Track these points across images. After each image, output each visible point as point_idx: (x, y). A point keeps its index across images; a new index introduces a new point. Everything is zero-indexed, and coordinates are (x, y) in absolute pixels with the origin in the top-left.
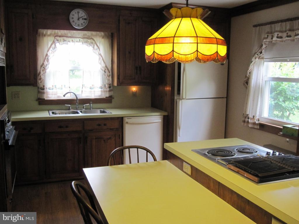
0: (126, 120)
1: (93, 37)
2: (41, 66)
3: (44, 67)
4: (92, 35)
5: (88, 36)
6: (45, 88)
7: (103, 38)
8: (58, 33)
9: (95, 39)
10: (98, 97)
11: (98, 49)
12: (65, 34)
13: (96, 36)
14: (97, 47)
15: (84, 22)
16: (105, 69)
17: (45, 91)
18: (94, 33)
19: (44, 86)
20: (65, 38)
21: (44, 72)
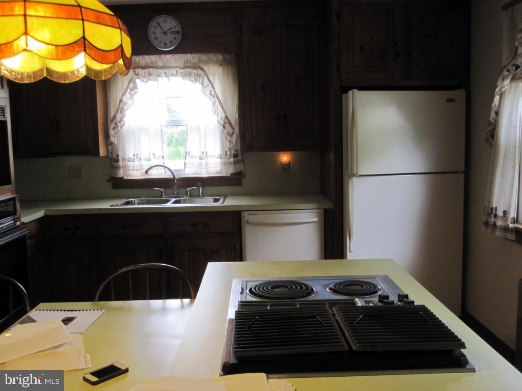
0: (246, 216)
1: (201, 65)
2: (112, 121)
3: (116, 123)
4: (200, 61)
5: (194, 63)
6: (120, 158)
7: (221, 65)
8: (139, 62)
9: (206, 68)
10: (217, 173)
11: (210, 86)
12: (152, 63)
13: (207, 62)
14: (208, 82)
15: (175, 38)
16: (225, 123)
17: (121, 163)
18: (203, 57)
19: (118, 156)
20: (151, 70)
21: (116, 131)
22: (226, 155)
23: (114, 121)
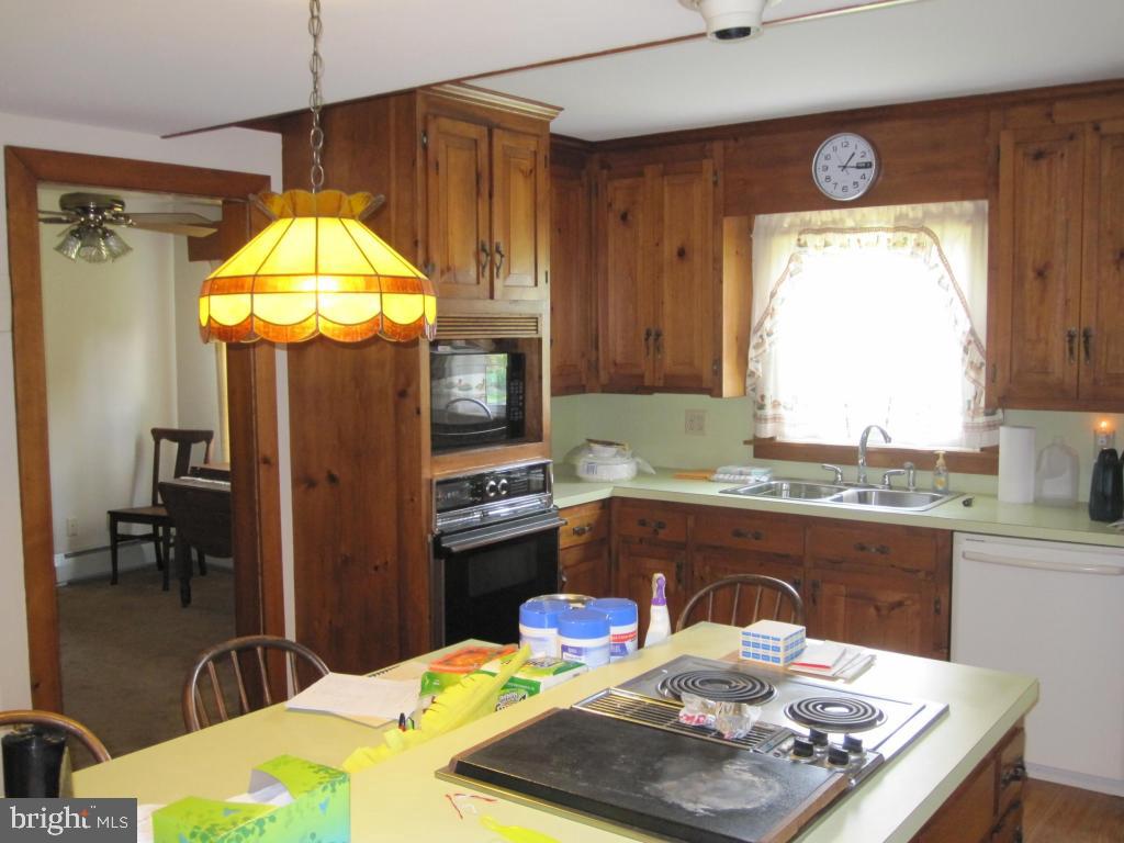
0: (961, 545)
1: (927, 225)
2: (756, 332)
3: (761, 337)
4: (926, 215)
5: (915, 219)
6: (768, 402)
7: (969, 222)
8: (810, 221)
9: (936, 230)
11: (941, 265)
12: (834, 222)
13: (941, 218)
14: (939, 259)
15: (863, 177)
16: (969, 342)
17: (769, 411)
18: (934, 207)
19: (763, 397)
20: (830, 237)
21: (760, 351)
22: (969, 408)
23: (759, 334)
